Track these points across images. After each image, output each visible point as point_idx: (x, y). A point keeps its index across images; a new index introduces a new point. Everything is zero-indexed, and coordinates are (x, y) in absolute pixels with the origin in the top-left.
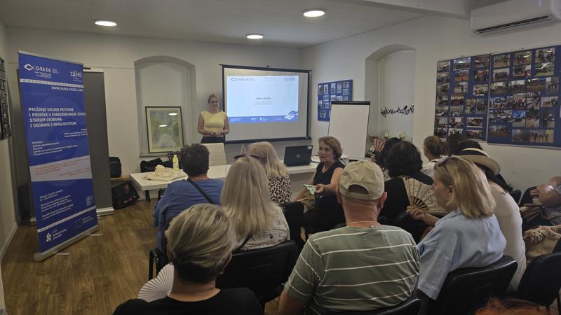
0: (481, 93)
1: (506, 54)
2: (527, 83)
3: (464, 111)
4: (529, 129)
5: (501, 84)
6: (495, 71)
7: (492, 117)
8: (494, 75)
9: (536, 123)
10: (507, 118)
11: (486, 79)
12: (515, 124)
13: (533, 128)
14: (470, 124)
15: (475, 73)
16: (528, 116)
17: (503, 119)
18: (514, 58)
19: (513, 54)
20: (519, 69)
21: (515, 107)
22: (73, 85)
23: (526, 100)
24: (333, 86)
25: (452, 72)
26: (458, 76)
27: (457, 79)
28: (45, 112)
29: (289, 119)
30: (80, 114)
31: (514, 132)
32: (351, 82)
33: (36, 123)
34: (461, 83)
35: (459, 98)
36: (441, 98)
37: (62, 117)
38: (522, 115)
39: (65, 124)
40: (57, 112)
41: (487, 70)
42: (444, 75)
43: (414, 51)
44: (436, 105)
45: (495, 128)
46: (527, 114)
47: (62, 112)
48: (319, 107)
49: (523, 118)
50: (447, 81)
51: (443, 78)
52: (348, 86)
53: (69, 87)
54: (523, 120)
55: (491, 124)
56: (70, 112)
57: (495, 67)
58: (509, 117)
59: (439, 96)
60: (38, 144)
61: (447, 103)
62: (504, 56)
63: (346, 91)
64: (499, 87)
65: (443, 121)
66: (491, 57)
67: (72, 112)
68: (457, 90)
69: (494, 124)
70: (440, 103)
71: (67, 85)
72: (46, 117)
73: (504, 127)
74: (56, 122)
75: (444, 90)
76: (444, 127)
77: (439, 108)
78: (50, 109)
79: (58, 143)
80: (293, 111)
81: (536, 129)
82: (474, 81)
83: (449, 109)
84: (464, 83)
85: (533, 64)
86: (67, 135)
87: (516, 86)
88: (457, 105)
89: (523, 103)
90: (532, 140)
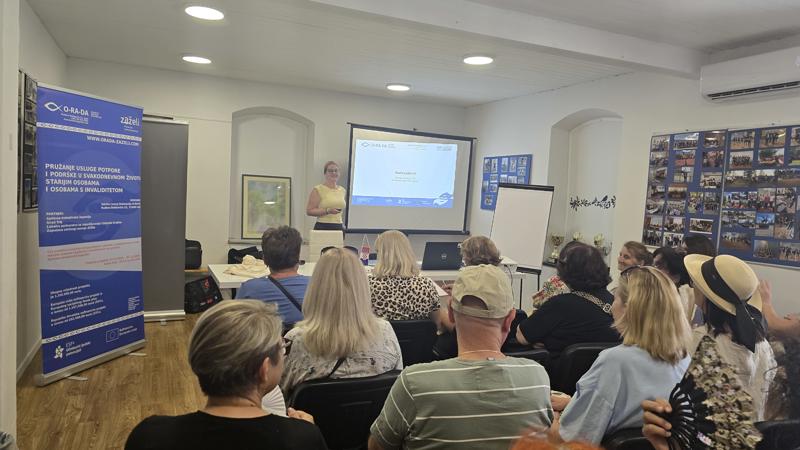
0: (711, 184)
1: (749, 131)
2: (778, 174)
3: (686, 208)
4: (780, 240)
5: (740, 173)
6: (732, 154)
7: (726, 219)
8: (731, 159)
9: (790, 232)
10: (748, 223)
11: (719, 165)
12: (759, 232)
13: (785, 240)
14: (694, 228)
15: (705, 154)
16: (778, 222)
17: (741, 224)
18: (761, 138)
19: (759, 131)
20: (767, 154)
21: (759, 206)
22: (123, 137)
23: (776, 198)
24: (505, 161)
25: (672, 152)
26: (680, 157)
27: (678, 163)
28: (72, 171)
29: (440, 204)
30: (129, 178)
31: (757, 243)
32: (530, 158)
33: (56, 185)
34: (683, 169)
35: (680, 189)
36: (654, 188)
37: (100, 180)
38: (769, 219)
39: (103, 190)
40: (93, 173)
41: (722, 153)
42: (660, 155)
43: (618, 120)
44: (647, 198)
45: (729, 235)
46: (776, 218)
47: (101, 173)
48: (483, 190)
49: (771, 224)
50: (664, 165)
51: (658, 160)
52: (525, 163)
53: (115, 139)
54: (771, 227)
55: (724, 230)
56: (114, 173)
57: (732, 148)
58: (751, 221)
59: (651, 185)
60: (56, 216)
61: (662, 195)
62: (746, 133)
63: (522, 170)
64: (738, 177)
65: (656, 221)
66: (728, 133)
67: (116, 174)
68: (678, 178)
69: (729, 230)
70: (655, 195)
71: (114, 135)
72: (73, 179)
73: (744, 235)
74: (89, 186)
75: (659, 177)
76: (658, 229)
77: (651, 202)
78: (82, 168)
79: (89, 217)
80: (446, 194)
81: (789, 241)
82: (703, 166)
83: (665, 205)
84: (688, 169)
85: (787, 146)
86: (105, 206)
87: (763, 178)
88: (676, 199)
89: (771, 203)
90: (782, 257)
